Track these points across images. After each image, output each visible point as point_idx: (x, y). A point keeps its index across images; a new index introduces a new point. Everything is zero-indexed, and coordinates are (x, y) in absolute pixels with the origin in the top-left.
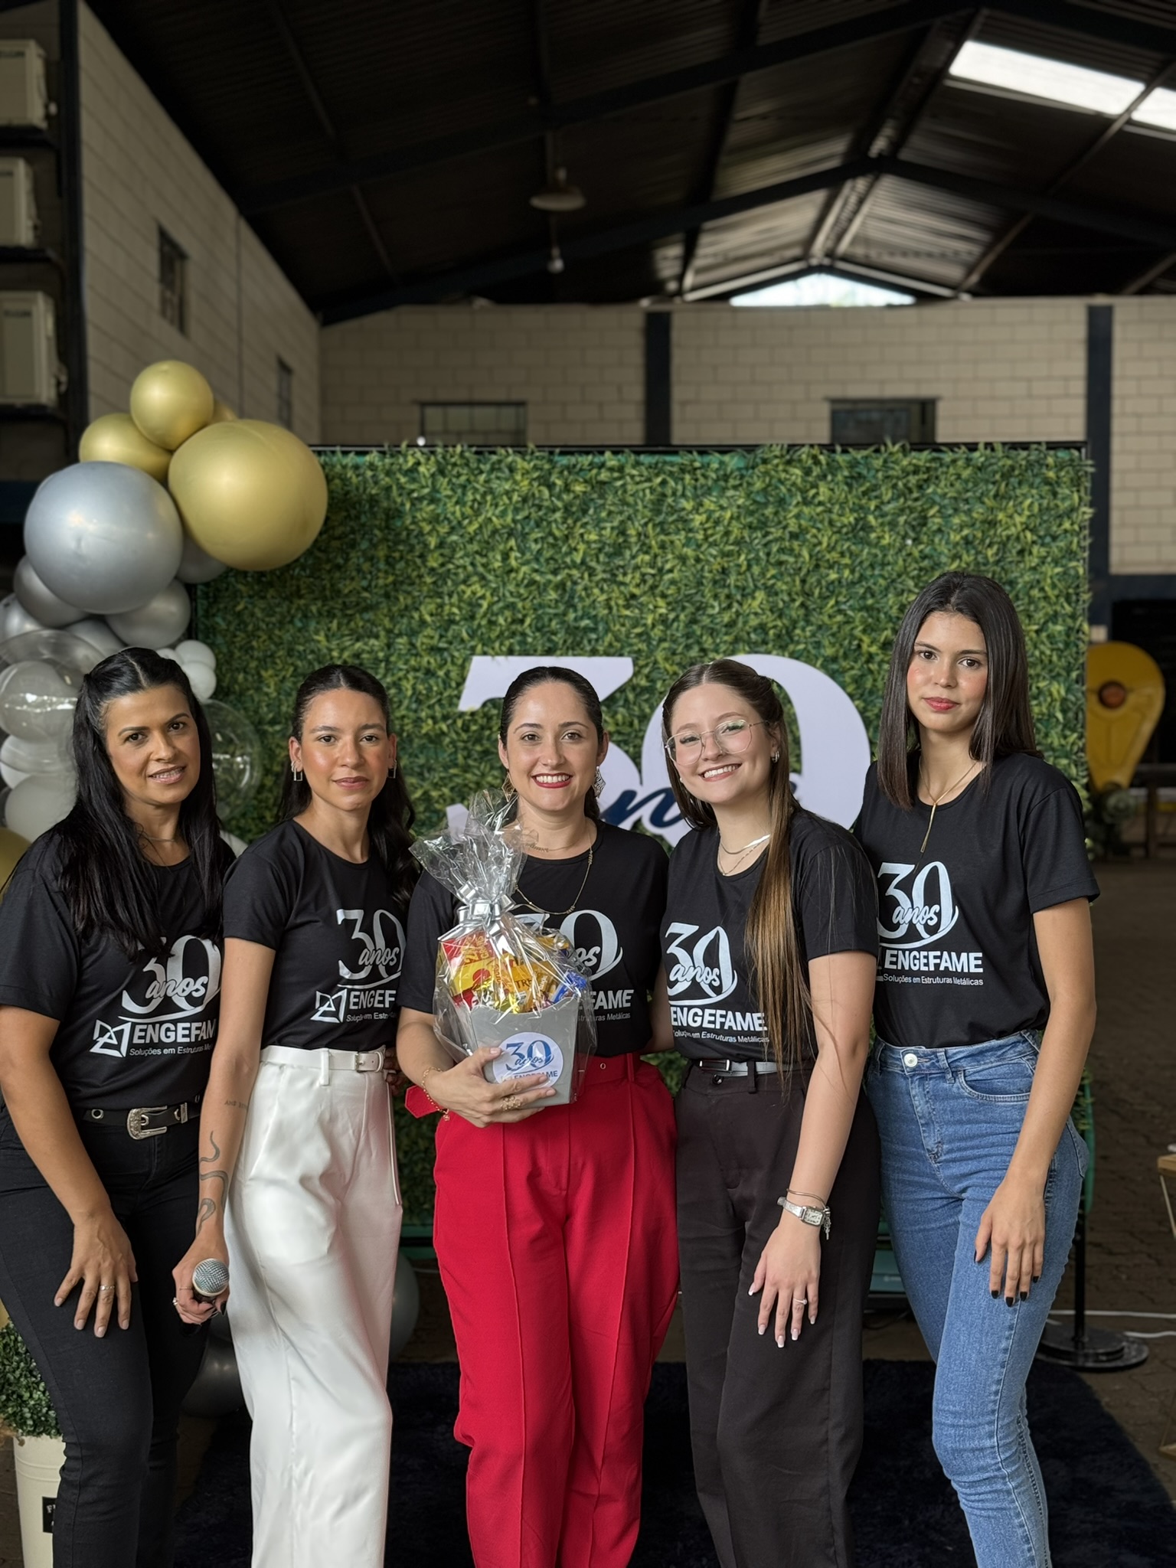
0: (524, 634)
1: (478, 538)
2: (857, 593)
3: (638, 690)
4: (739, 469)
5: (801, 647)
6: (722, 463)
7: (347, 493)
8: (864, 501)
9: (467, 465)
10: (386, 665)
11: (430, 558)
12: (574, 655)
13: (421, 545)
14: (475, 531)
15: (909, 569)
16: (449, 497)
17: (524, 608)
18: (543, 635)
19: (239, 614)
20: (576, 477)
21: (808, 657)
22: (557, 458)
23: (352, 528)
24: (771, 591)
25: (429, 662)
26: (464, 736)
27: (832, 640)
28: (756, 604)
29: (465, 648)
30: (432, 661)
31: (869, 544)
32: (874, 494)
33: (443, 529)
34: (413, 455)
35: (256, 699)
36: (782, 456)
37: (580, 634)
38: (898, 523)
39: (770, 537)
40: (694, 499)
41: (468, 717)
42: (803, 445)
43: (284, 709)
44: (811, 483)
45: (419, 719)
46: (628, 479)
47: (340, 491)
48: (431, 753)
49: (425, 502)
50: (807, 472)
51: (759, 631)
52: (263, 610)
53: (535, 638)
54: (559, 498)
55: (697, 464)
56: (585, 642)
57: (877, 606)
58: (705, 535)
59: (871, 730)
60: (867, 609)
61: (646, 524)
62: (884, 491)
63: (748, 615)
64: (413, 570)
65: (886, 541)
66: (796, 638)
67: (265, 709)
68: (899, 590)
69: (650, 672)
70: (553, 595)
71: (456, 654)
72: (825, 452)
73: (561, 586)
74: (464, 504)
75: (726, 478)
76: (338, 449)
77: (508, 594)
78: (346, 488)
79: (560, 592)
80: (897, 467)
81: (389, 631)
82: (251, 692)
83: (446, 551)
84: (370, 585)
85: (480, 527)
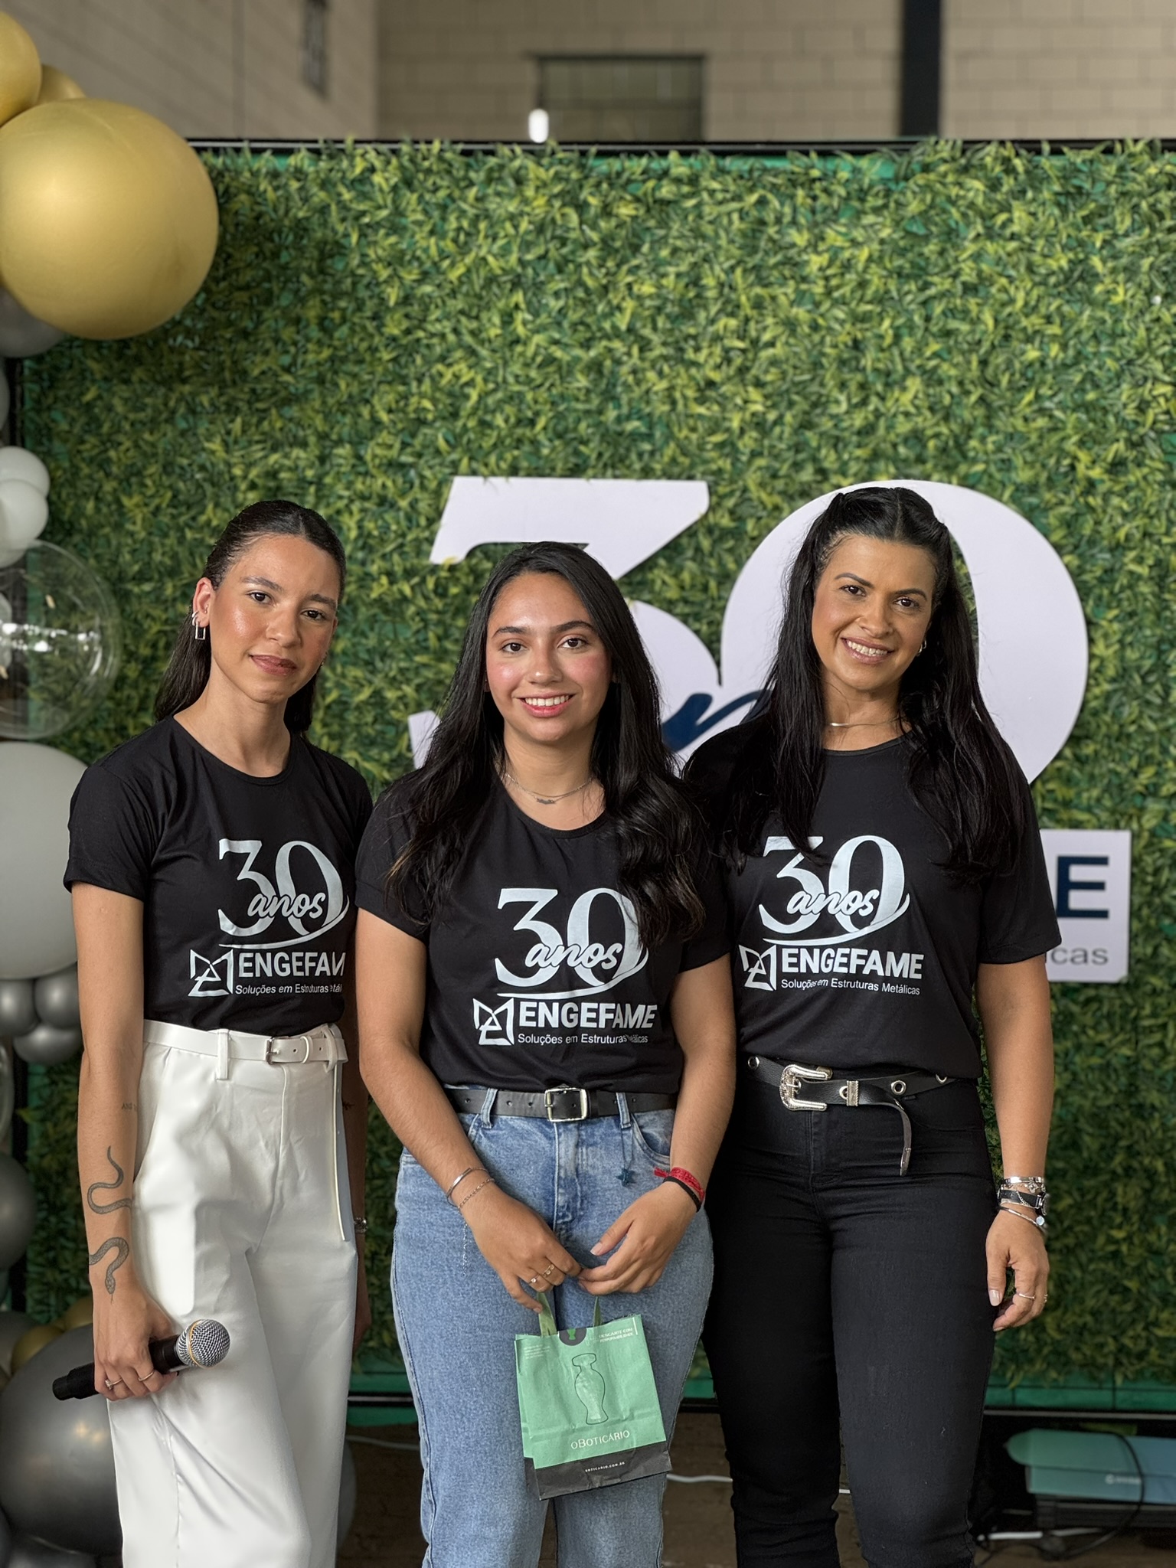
0: (535, 442)
1: (464, 289)
2: (1071, 381)
3: (717, 533)
4: (884, 181)
5: (979, 467)
6: (856, 170)
7: (258, 217)
8: (1084, 233)
9: (449, 172)
10: (318, 491)
11: (388, 320)
12: (615, 477)
13: (376, 301)
14: (459, 278)
15: (1155, 344)
16: (419, 224)
17: (536, 402)
18: (567, 444)
19: (89, 406)
20: (622, 193)
21: (989, 484)
22: (591, 162)
23: (268, 272)
24: (932, 378)
25: (384, 486)
26: (438, 603)
27: (1029, 457)
28: (906, 398)
29: (441, 465)
30: (389, 484)
31: (1091, 302)
32: (1102, 221)
33: (410, 276)
34: (363, 156)
35: (114, 542)
36: (954, 159)
37: (625, 443)
38: (1140, 267)
39: (932, 291)
40: (809, 230)
41: (444, 574)
42: (989, 142)
43: (157, 557)
44: (998, 202)
45: (368, 574)
46: (705, 196)
47: (246, 210)
48: (389, 628)
49: (382, 232)
50: (994, 185)
51: (911, 442)
52: (126, 401)
53: (553, 449)
54: (594, 227)
55: (815, 173)
56: (634, 456)
57: (1103, 403)
58: (826, 287)
59: (1091, 602)
60: (1086, 407)
61: (732, 269)
62: (1119, 219)
63: (895, 416)
64: (362, 340)
65: (1117, 299)
66: (972, 454)
67: (128, 557)
68: (1139, 377)
69: (736, 505)
70: (582, 381)
71: (428, 473)
72: (1023, 152)
73: (595, 368)
74: (443, 236)
75: (862, 195)
76: (245, 145)
77: (511, 380)
78: (257, 208)
79: (592, 376)
80: (1140, 178)
81: (323, 437)
82: (107, 530)
83: (415, 309)
84: (294, 363)
85: (469, 271)
